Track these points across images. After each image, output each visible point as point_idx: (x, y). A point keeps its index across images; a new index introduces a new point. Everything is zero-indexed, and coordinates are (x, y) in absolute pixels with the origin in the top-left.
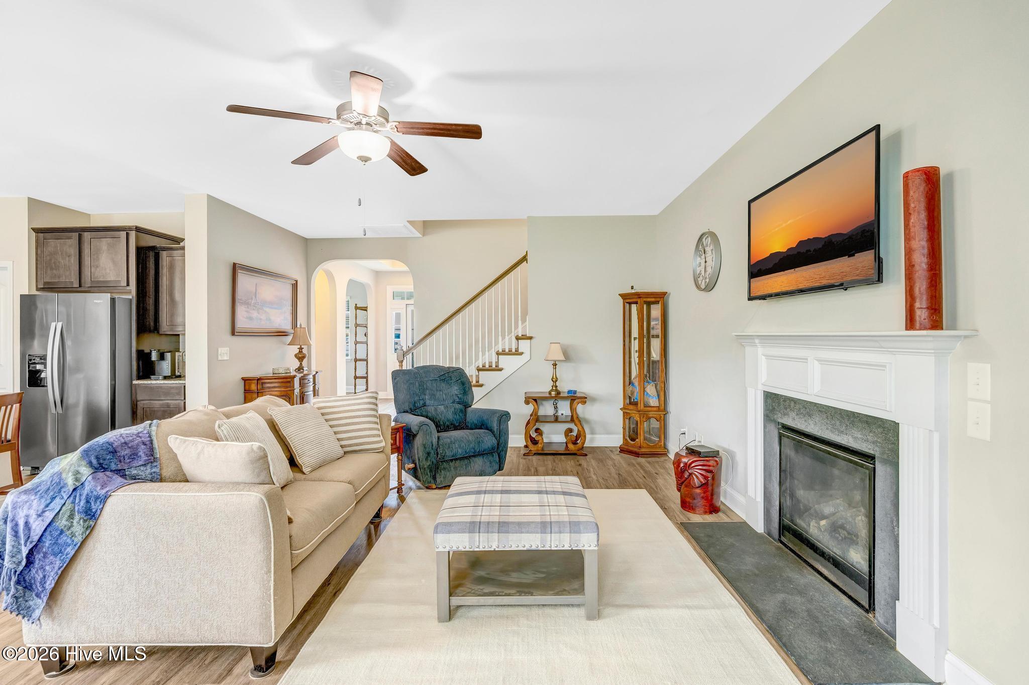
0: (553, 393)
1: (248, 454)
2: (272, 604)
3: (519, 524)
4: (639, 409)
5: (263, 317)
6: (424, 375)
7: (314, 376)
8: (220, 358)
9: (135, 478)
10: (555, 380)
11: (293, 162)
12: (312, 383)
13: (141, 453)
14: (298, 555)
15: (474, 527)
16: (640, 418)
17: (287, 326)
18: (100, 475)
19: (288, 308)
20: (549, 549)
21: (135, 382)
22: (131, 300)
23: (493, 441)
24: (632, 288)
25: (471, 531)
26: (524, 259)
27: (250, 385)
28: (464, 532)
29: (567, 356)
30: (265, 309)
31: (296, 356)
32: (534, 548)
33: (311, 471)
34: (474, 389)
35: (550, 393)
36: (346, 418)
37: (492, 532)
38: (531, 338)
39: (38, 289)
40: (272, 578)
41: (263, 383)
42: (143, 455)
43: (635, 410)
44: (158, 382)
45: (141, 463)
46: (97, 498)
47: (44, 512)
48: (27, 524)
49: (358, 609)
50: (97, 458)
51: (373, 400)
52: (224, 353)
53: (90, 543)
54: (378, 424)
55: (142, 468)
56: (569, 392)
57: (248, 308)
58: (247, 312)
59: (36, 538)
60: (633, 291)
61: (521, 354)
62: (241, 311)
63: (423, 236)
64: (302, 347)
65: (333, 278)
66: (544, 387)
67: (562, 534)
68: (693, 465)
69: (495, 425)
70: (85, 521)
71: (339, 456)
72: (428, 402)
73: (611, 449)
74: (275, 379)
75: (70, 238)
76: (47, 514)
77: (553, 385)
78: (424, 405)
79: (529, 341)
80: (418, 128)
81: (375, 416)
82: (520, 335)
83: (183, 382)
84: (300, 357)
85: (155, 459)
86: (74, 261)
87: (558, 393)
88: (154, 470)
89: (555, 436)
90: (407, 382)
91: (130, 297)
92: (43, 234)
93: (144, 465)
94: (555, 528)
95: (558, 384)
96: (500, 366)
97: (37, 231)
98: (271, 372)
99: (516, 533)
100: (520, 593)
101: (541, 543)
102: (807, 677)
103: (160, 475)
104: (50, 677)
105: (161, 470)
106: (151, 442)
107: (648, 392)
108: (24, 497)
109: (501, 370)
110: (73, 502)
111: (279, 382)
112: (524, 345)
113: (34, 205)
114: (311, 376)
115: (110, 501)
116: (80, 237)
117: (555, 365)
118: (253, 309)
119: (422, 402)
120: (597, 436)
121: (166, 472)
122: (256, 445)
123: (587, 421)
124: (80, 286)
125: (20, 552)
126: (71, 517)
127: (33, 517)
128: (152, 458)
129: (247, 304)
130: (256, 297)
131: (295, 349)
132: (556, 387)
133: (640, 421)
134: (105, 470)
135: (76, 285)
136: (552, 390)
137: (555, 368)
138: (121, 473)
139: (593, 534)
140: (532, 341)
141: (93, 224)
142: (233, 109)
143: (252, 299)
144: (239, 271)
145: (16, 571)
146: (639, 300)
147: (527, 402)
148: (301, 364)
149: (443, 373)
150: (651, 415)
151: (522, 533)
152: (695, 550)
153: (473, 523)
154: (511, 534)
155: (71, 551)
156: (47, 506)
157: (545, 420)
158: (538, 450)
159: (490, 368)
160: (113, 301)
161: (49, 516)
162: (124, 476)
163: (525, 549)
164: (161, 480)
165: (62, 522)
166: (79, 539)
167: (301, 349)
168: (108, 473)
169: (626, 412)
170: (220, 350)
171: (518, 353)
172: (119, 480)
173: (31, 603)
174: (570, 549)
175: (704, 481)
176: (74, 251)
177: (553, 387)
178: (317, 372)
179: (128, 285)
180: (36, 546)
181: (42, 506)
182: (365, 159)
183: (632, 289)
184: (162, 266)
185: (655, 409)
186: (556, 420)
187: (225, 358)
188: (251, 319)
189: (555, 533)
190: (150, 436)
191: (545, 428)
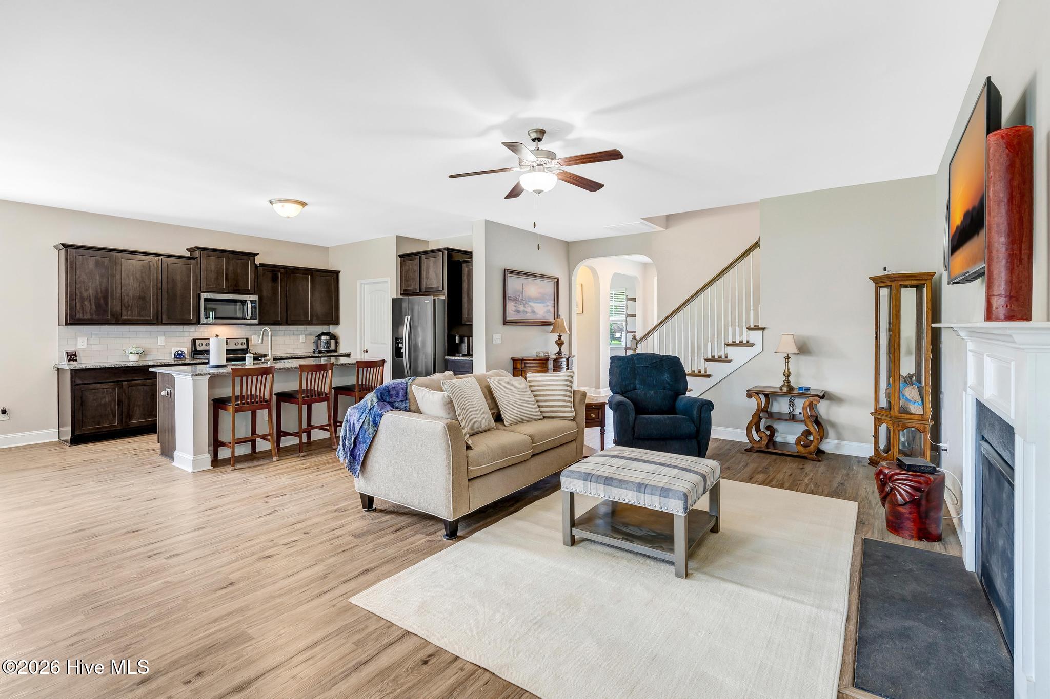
0: (785, 389)
1: (442, 399)
2: (451, 495)
3: (622, 481)
4: (892, 415)
5: (528, 310)
6: (636, 361)
7: (567, 360)
8: (494, 342)
9: (398, 408)
10: (788, 375)
11: (508, 197)
12: (565, 366)
13: (401, 394)
14: (472, 471)
15: (588, 476)
16: (893, 426)
17: (550, 318)
18: (381, 403)
19: (551, 303)
20: (644, 506)
21: (447, 358)
22: (444, 300)
23: (692, 428)
24: (885, 269)
25: (585, 480)
26: (756, 245)
27: (516, 364)
28: (580, 479)
29: (803, 349)
30: (530, 303)
31: (556, 342)
32: (632, 503)
33: (511, 425)
34: (688, 378)
35: (781, 388)
36: (547, 390)
37: (600, 483)
38: (763, 329)
39: (401, 295)
40: (451, 478)
41: (525, 363)
42: (401, 396)
43: (887, 416)
44: (458, 358)
45: (400, 400)
46: (378, 415)
47: (359, 419)
48: (353, 424)
49: (520, 524)
50: (381, 394)
51: (569, 378)
52: (497, 338)
53: (376, 439)
54: (571, 398)
55: (401, 403)
56: (801, 388)
57: (516, 303)
58: (515, 306)
59: (357, 433)
60: (886, 273)
61: (752, 345)
62: (510, 306)
63: (666, 229)
64: (561, 335)
65: (597, 273)
66: (775, 382)
67: (653, 496)
68: (895, 477)
69: (695, 412)
70: (373, 427)
71: (537, 418)
72: (638, 386)
73: (859, 460)
74: (534, 360)
75: (415, 259)
76: (360, 420)
77: (785, 380)
78: (635, 389)
79: (761, 331)
80: (574, 161)
81: (569, 391)
82: (752, 325)
83: (471, 359)
84: (560, 343)
85: (407, 399)
86: (417, 274)
87: (791, 389)
88: (406, 405)
89: (789, 435)
90: (620, 367)
91: (444, 298)
92: (404, 258)
93: (402, 401)
94: (648, 490)
95: (790, 378)
96: (729, 358)
97: (400, 256)
98: (535, 355)
99: (617, 487)
100: (624, 539)
101: (637, 501)
102: (854, 679)
103: (409, 408)
104: (364, 510)
105: (410, 405)
106: (407, 388)
107: (907, 395)
108: (353, 410)
109: (730, 361)
110: (369, 416)
111: (536, 363)
112: (755, 337)
113: (400, 239)
114: (565, 360)
115: (383, 417)
116: (420, 257)
117: (788, 358)
118: (521, 304)
119: (632, 385)
120: (846, 443)
121: (412, 408)
122: (446, 394)
123: (833, 425)
124: (420, 291)
125: (351, 439)
126: (369, 424)
127: (356, 421)
128: (406, 398)
129: (515, 300)
130: (522, 294)
131: (555, 337)
132: (789, 382)
133: (893, 429)
134: (384, 401)
135: (418, 291)
136: (783, 386)
137: (788, 362)
138: (391, 404)
139: (679, 501)
140: (765, 332)
141: (431, 248)
142: (451, 177)
143: (519, 296)
144: (509, 275)
145: (350, 449)
146: (893, 284)
147: (749, 395)
148: (560, 349)
149: (655, 361)
150: (910, 424)
151: (622, 488)
152: (852, 563)
153: (588, 474)
154: (613, 488)
155: (368, 442)
156: (361, 416)
157: (780, 417)
158: (761, 447)
159: (720, 359)
160: (434, 300)
161: (361, 421)
162: (392, 406)
163: (625, 502)
164: (410, 411)
165: (365, 426)
166: (371, 436)
167: (560, 336)
168: (385, 403)
169: (878, 418)
170: (494, 336)
171: (749, 344)
172: (389, 407)
173: (356, 467)
174: (661, 510)
175: (909, 499)
176: (417, 268)
177: (784, 382)
178: (569, 357)
179: (443, 289)
180: (357, 437)
181: (359, 417)
182: (539, 192)
183: (884, 271)
184: (464, 274)
185: (916, 417)
186: (792, 418)
187: (499, 342)
188: (518, 312)
189: (648, 494)
190: (407, 385)
191: (780, 427)
